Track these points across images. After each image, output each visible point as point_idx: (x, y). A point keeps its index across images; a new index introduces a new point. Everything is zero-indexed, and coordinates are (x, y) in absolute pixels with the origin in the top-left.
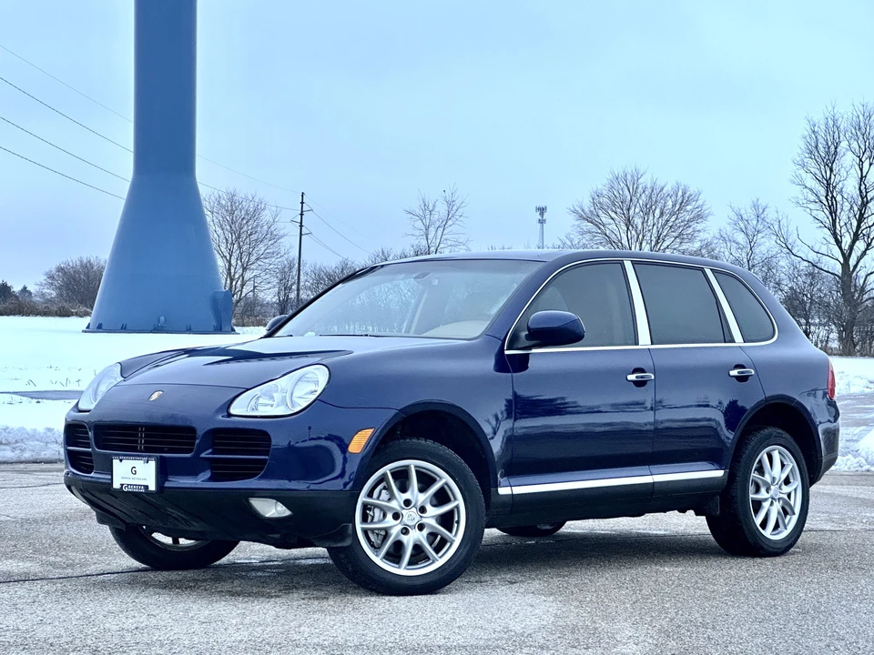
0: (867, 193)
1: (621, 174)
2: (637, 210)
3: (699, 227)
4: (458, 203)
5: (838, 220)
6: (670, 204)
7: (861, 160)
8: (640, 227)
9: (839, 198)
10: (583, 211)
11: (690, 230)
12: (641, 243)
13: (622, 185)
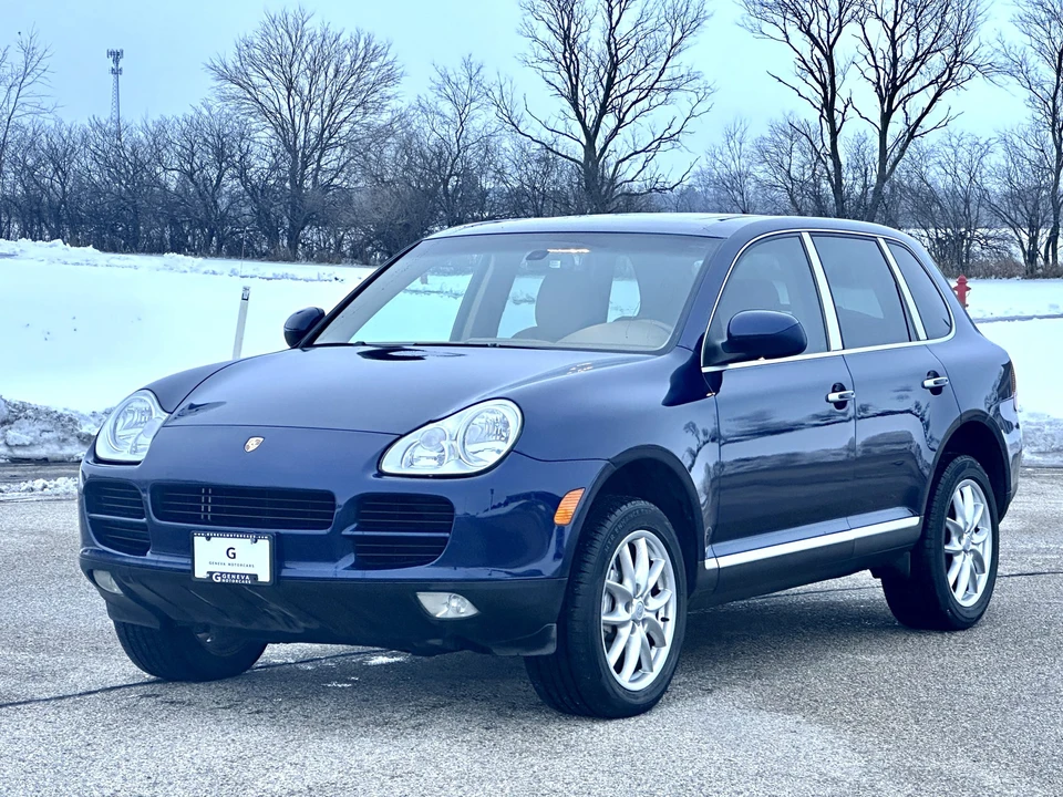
0: (617, 50)
1: (279, 15)
2: (302, 68)
3: (389, 92)
4: (40, 50)
5: (580, 87)
6: (348, 60)
7: (610, 5)
8: (306, 92)
9: (581, 56)
10: (225, 67)
11: (376, 96)
12: (307, 114)
13: (281, 30)
